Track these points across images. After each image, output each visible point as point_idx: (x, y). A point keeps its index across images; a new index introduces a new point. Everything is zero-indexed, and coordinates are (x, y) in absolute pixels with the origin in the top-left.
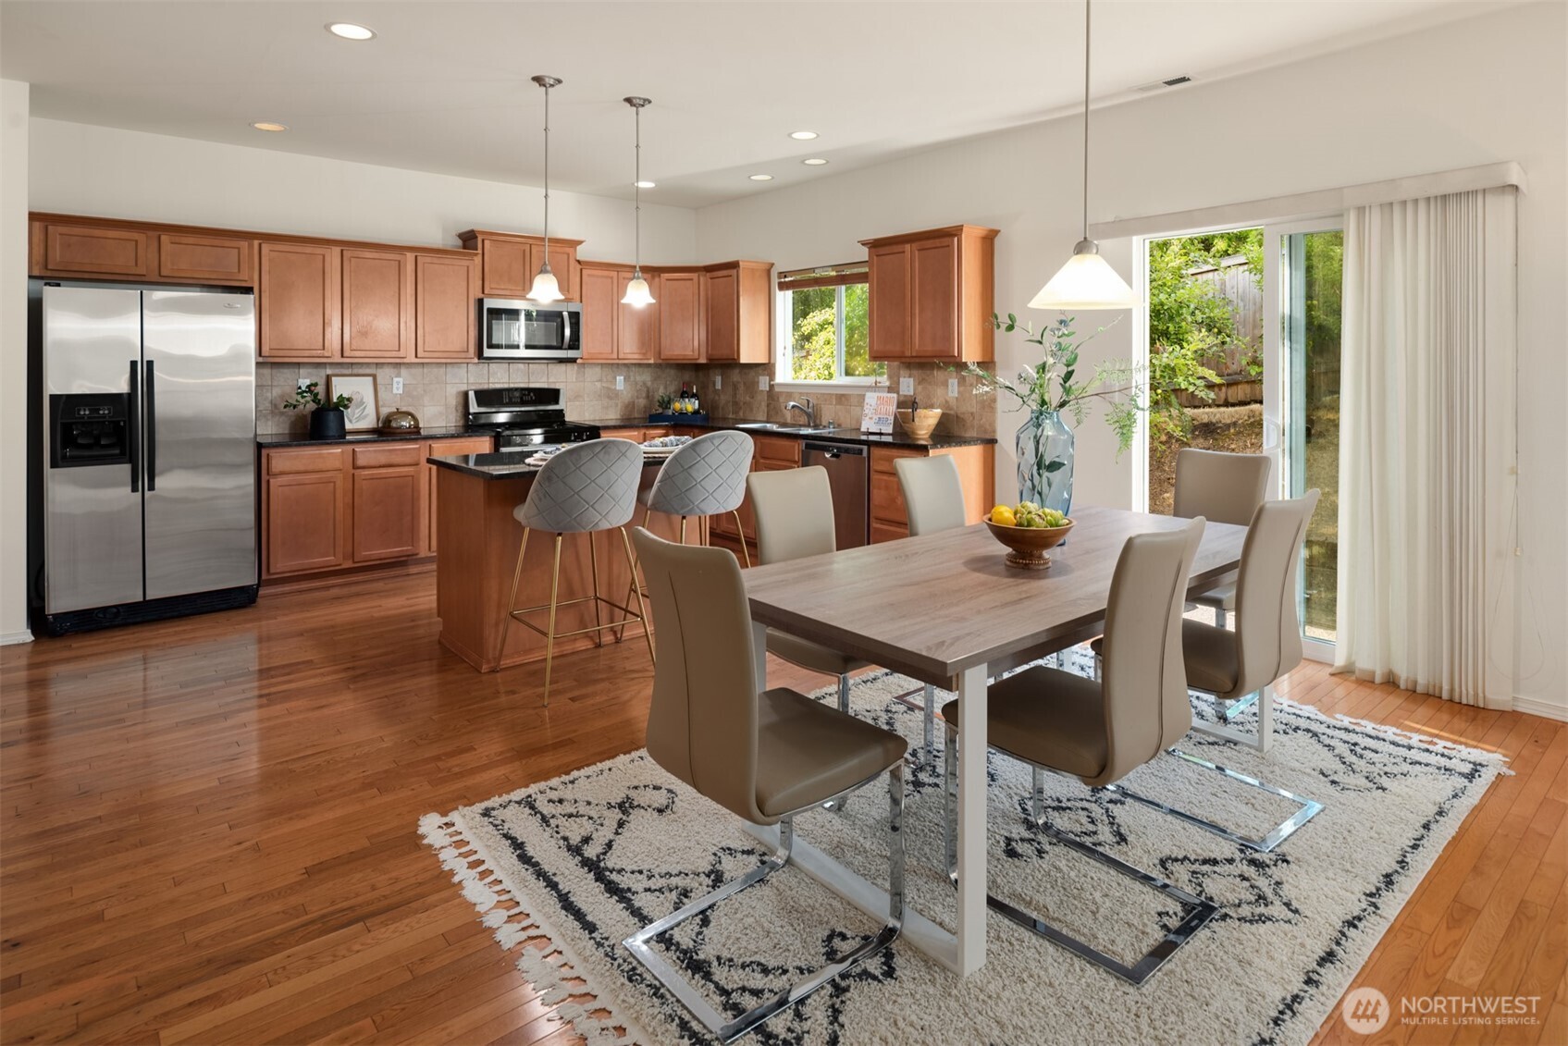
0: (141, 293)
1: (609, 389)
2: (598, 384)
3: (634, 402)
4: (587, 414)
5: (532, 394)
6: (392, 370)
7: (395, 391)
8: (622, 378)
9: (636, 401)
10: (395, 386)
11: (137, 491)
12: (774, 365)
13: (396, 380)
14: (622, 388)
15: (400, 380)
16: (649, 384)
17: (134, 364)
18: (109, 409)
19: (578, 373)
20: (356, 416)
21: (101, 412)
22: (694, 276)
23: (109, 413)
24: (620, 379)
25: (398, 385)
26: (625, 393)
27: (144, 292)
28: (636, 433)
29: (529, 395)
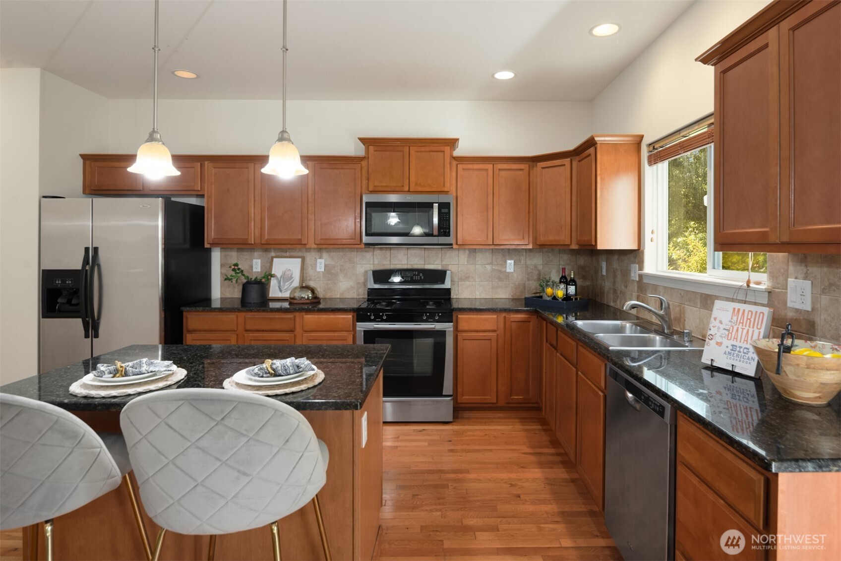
0: (92, 200)
1: (500, 271)
2: (489, 267)
3: (525, 284)
4: (477, 293)
5: (421, 275)
6: (317, 253)
7: (318, 270)
8: (512, 262)
9: (527, 282)
10: (318, 265)
11: (89, 337)
12: (643, 252)
13: (319, 260)
14: (512, 270)
15: (322, 261)
16: (541, 267)
17: (87, 249)
18: (71, 281)
19: (469, 256)
20: (285, 287)
21: (67, 282)
22: (567, 161)
23: (72, 283)
24: (510, 262)
25: (321, 264)
26: (515, 275)
27: (94, 199)
28: (495, 316)
29: (418, 275)
